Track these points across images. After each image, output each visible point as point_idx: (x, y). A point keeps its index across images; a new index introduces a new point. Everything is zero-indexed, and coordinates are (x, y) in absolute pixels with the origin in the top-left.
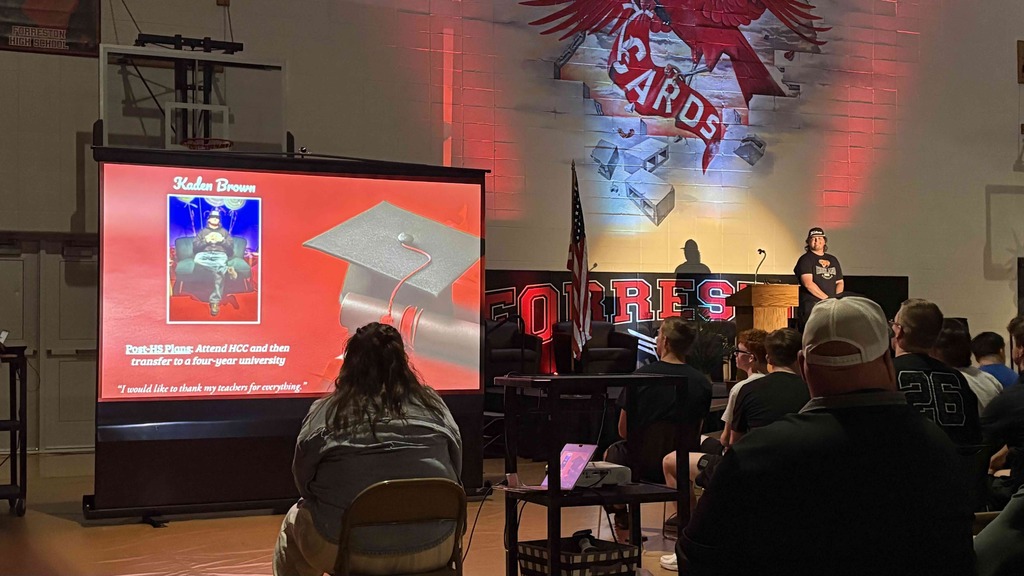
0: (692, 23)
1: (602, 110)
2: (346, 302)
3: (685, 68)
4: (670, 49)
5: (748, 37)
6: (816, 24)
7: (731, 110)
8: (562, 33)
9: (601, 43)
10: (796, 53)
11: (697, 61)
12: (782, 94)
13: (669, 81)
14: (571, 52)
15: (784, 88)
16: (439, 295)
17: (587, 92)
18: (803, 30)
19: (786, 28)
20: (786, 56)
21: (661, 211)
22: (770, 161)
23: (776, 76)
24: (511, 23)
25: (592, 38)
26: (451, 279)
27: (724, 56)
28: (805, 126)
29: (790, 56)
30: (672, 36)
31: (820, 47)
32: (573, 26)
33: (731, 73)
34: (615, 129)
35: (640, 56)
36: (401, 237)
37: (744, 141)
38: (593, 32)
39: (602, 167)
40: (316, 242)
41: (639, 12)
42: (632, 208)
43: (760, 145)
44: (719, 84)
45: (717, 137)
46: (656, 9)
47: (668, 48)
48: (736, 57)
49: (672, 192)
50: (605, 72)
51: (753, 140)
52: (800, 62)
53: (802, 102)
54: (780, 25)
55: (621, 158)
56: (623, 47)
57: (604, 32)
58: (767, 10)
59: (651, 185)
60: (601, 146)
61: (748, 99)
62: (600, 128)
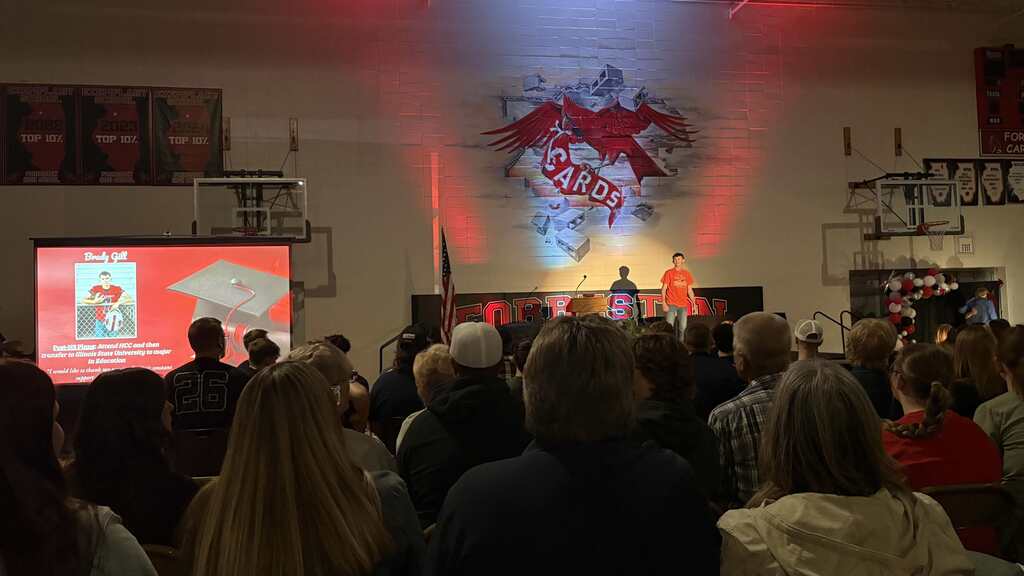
0: (599, 136)
1: (538, 194)
3: (595, 164)
4: (584, 153)
5: (639, 141)
6: (688, 129)
7: (628, 188)
8: (509, 150)
9: (536, 153)
10: (675, 149)
12: (665, 175)
13: (583, 173)
14: (516, 160)
15: (666, 171)
16: (261, 315)
17: (527, 183)
18: (678, 134)
19: (666, 134)
20: (667, 151)
21: (581, 253)
22: (658, 217)
24: (476, 146)
26: (269, 306)
27: (622, 154)
28: (682, 194)
29: (669, 151)
30: (585, 145)
32: (517, 145)
33: (627, 165)
34: (547, 205)
35: (563, 158)
36: (233, 281)
37: (638, 206)
38: (530, 147)
39: (539, 228)
40: (175, 287)
41: (561, 132)
42: (560, 251)
44: (620, 172)
45: (619, 205)
46: (573, 130)
47: (582, 153)
48: (631, 154)
50: (540, 170)
51: (644, 205)
52: (678, 154)
53: (680, 179)
54: (663, 133)
55: (552, 222)
56: (551, 154)
57: (538, 146)
58: (652, 124)
59: (573, 238)
60: (538, 216)
61: (640, 180)
62: (537, 204)
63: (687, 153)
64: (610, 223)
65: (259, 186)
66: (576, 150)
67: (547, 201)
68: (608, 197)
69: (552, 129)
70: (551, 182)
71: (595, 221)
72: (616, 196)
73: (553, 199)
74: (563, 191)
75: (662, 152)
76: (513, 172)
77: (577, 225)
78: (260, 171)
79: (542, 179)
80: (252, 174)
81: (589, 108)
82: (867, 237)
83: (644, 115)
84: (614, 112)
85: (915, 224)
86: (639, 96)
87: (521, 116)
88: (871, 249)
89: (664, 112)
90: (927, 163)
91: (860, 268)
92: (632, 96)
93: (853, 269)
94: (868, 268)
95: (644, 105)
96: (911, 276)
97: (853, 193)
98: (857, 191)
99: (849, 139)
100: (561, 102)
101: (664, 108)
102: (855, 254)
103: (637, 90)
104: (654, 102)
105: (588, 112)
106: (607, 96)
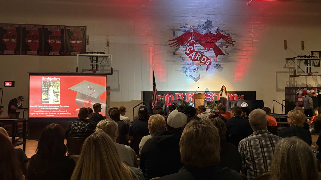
0: (204, 42)
1: (184, 60)
2: (77, 100)
3: (202, 51)
4: (199, 48)
5: (217, 44)
6: (233, 40)
7: (213, 59)
8: (175, 46)
9: (184, 47)
10: (228, 47)
12: (225, 55)
13: (199, 54)
14: (177, 49)
15: (226, 54)
16: (97, 98)
17: (180, 57)
18: (230, 42)
19: (226, 42)
20: (226, 47)
21: (197, 79)
22: (222, 68)
23: (224, 51)
24: (165, 45)
25: (182, 47)
26: (99, 95)
27: (211, 48)
28: (231, 61)
30: (199, 45)
32: (177, 45)
33: (213, 51)
35: (192, 49)
36: (88, 87)
37: (216, 65)
38: (182, 45)
39: (184, 71)
40: (71, 88)
41: (192, 41)
42: (190, 79)
44: (210, 54)
45: (210, 64)
46: (196, 40)
47: (198, 47)
48: (214, 48)
49: (200, 75)
50: (185, 53)
51: (218, 64)
52: (229, 48)
53: (230, 56)
54: (225, 41)
55: (188, 69)
56: (188, 48)
57: (184, 45)
58: (221, 38)
59: (195, 74)
60: (184, 67)
61: (217, 56)
62: (183, 64)
63: (232, 48)
64: (207, 70)
65: (97, 57)
66: (196, 46)
67: (186, 63)
68: (206, 62)
69: (189, 40)
70: (188, 57)
71: (202, 69)
72: (209, 62)
73: (188, 62)
74: (192, 60)
75: (224, 48)
76: (176, 53)
77: (196, 70)
78: (98, 52)
79: (185, 56)
80: (95, 53)
81: (201, 33)
82: (291, 76)
83: (219, 36)
84: (209, 35)
85: (308, 72)
86: (217, 30)
87: (179, 36)
88: (293, 80)
89: (226, 35)
90: (312, 52)
91: (288, 86)
92: (215, 29)
93: (286, 86)
94: (291, 86)
95: (219, 32)
96: (306, 89)
98: (288, 61)
99: (286, 44)
100: (192, 31)
101: (225, 33)
102: (287, 82)
103: (217, 28)
104: (222, 32)
105: (200, 35)
106: (207, 30)
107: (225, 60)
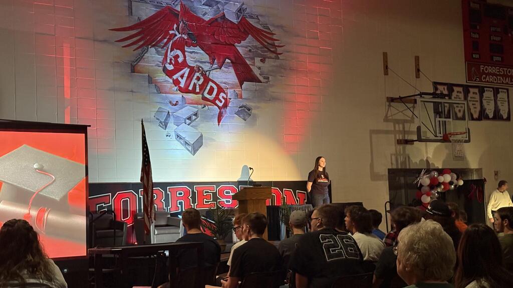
0: (209, 42)
1: (160, 90)
2: (1, 206)
3: (206, 67)
5: (240, 50)
6: (276, 43)
7: (232, 90)
8: (135, 46)
9: (158, 53)
10: (267, 59)
11: (212, 63)
12: (260, 82)
13: (197, 74)
14: (140, 58)
15: (261, 78)
16: (61, 200)
17: (151, 80)
18: (269, 47)
19: (261, 46)
20: (261, 60)
22: (255, 118)
23: (256, 72)
24: (105, 41)
25: (152, 50)
26: (68, 190)
27: (227, 60)
28: (273, 99)
29: (263, 61)
30: (198, 49)
31: (279, 56)
32: (141, 43)
33: (232, 70)
34: (167, 101)
35: (180, 60)
36: (35, 166)
37: (240, 107)
38: (153, 46)
39: (161, 122)
41: (179, 36)
42: (177, 145)
43: (249, 110)
44: (225, 76)
45: (225, 105)
46: (188, 34)
47: (196, 56)
48: (234, 61)
49: (201, 136)
50: (161, 69)
51: (245, 107)
52: (269, 64)
53: (272, 86)
54: (258, 44)
55: (171, 117)
56: (171, 55)
57: (160, 47)
58: (250, 35)
59: (189, 133)
60: (160, 111)
61: (241, 84)
62: (159, 100)
63: (275, 64)
64: (219, 121)
66: (191, 53)
67: (167, 97)
69: (171, 32)
70: (171, 81)
71: (207, 118)
72: (223, 98)
74: (181, 90)
76: (138, 68)
77: (192, 121)
81: (201, 16)
82: (399, 142)
83: (244, 28)
84: (220, 22)
86: (240, 10)
87: (144, 18)
88: (402, 152)
89: (259, 27)
91: (394, 167)
92: (234, 9)
93: (390, 168)
94: (400, 167)
95: (244, 18)
96: (436, 174)
97: (390, 106)
98: (392, 104)
99: (387, 62)
100: (178, 8)
101: (258, 23)
103: (238, 5)
104: (251, 17)
105: (199, 19)
106: (215, 7)
107: (261, 96)
